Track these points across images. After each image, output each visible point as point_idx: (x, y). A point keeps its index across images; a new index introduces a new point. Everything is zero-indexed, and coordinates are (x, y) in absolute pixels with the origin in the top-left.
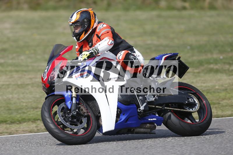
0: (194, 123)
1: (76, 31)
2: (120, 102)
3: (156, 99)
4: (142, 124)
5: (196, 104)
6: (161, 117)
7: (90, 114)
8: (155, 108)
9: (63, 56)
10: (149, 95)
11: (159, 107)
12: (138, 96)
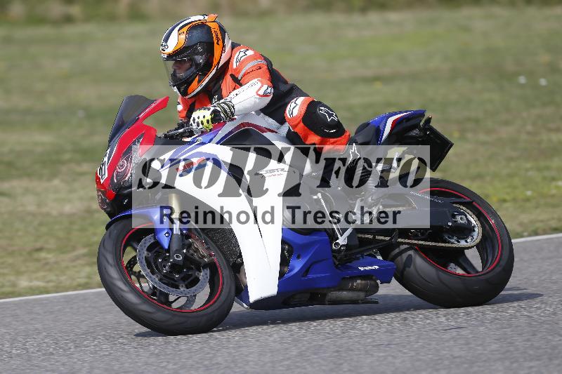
0: (473, 274)
1: (178, 72)
2: (289, 228)
4: (344, 279)
5: (474, 227)
6: (390, 261)
8: (374, 241)
9: (146, 122)
11: (384, 238)
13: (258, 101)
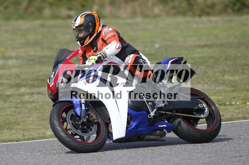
1: (80, 35)
2: (131, 108)
3: (166, 104)
4: (152, 130)
6: (171, 123)
7: (99, 121)
8: (165, 114)
10: (158, 101)
11: (170, 113)
12: (148, 102)
13: (116, 51)
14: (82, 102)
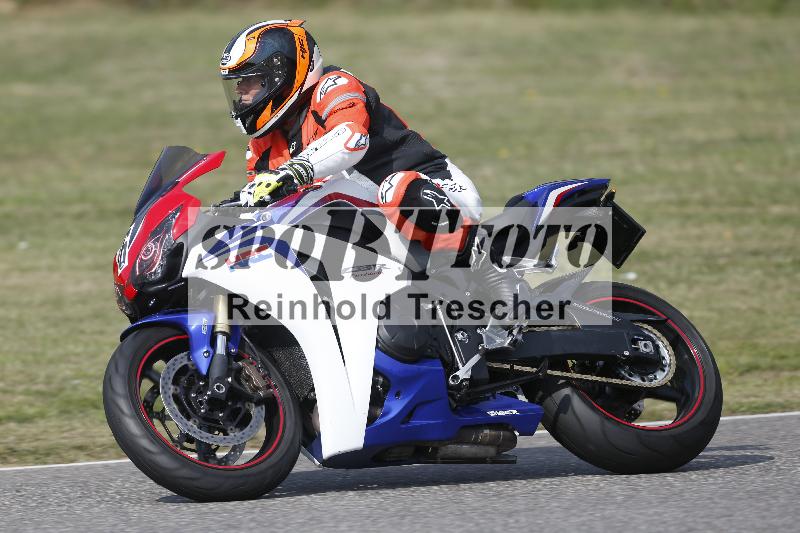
1: (244, 97)
2: (385, 353)
3: (516, 340)
4: (464, 427)
6: (538, 403)
7: (277, 392)
8: (511, 373)
9: (186, 189)
10: (491, 326)
11: (528, 369)
12: (453, 329)
13: (347, 157)
14: (218, 329)
